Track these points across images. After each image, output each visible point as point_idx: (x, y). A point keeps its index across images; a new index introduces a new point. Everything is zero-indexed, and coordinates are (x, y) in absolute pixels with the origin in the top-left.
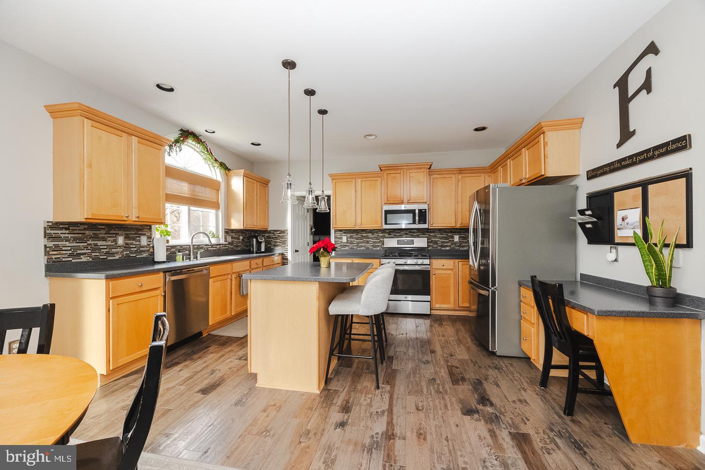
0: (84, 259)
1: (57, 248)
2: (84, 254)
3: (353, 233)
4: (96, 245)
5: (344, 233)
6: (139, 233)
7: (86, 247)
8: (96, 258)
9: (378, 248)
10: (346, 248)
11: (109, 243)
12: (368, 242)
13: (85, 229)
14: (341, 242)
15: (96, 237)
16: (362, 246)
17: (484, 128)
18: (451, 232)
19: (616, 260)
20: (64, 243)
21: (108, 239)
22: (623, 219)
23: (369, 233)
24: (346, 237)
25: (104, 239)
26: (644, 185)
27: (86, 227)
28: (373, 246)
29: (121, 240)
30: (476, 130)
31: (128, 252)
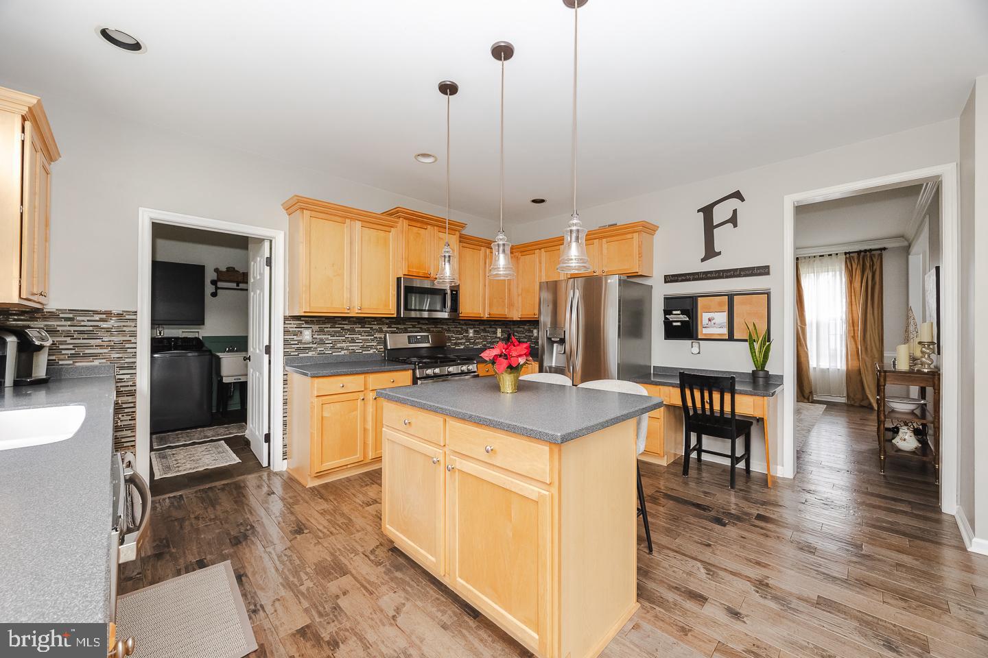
3: (324, 323)
5: (307, 322)
9: (371, 351)
10: (310, 354)
12: (353, 341)
14: (300, 342)
16: (342, 349)
17: (542, 201)
18: (466, 324)
19: (699, 353)
22: (710, 320)
23: (355, 323)
24: (310, 330)
26: (731, 297)
28: (362, 347)
30: (534, 201)
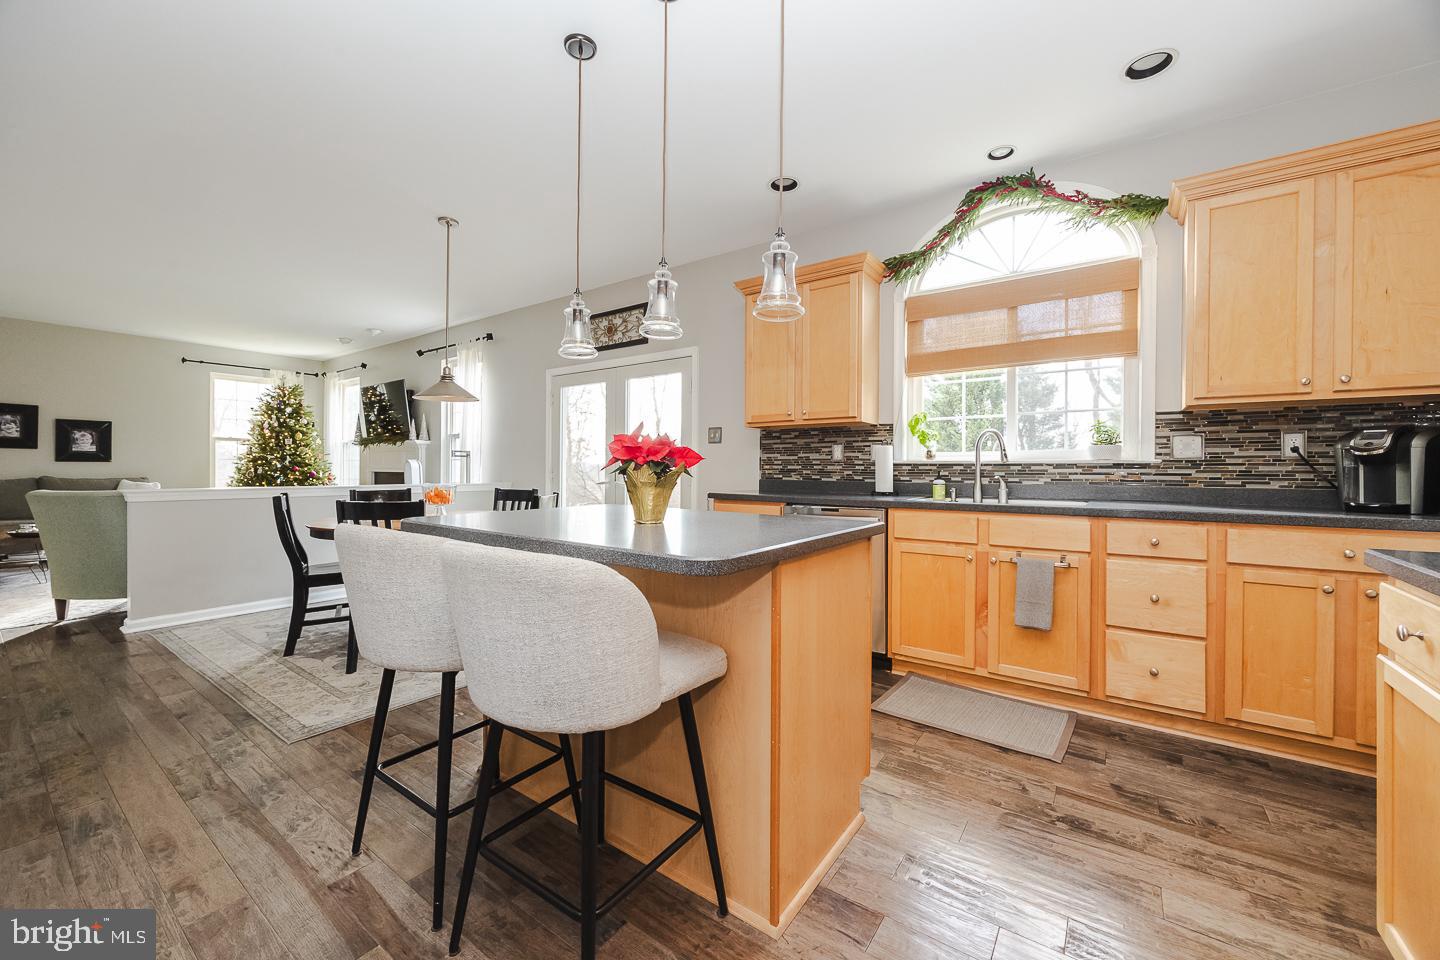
0: (794, 478)
1: (769, 462)
2: (794, 470)
4: (808, 458)
6: (870, 439)
7: (796, 461)
8: (807, 478)
11: (824, 457)
13: (796, 437)
15: (808, 448)
20: (776, 455)
21: (823, 450)
25: (818, 451)
27: (797, 433)
29: (838, 452)
31: (851, 472)
